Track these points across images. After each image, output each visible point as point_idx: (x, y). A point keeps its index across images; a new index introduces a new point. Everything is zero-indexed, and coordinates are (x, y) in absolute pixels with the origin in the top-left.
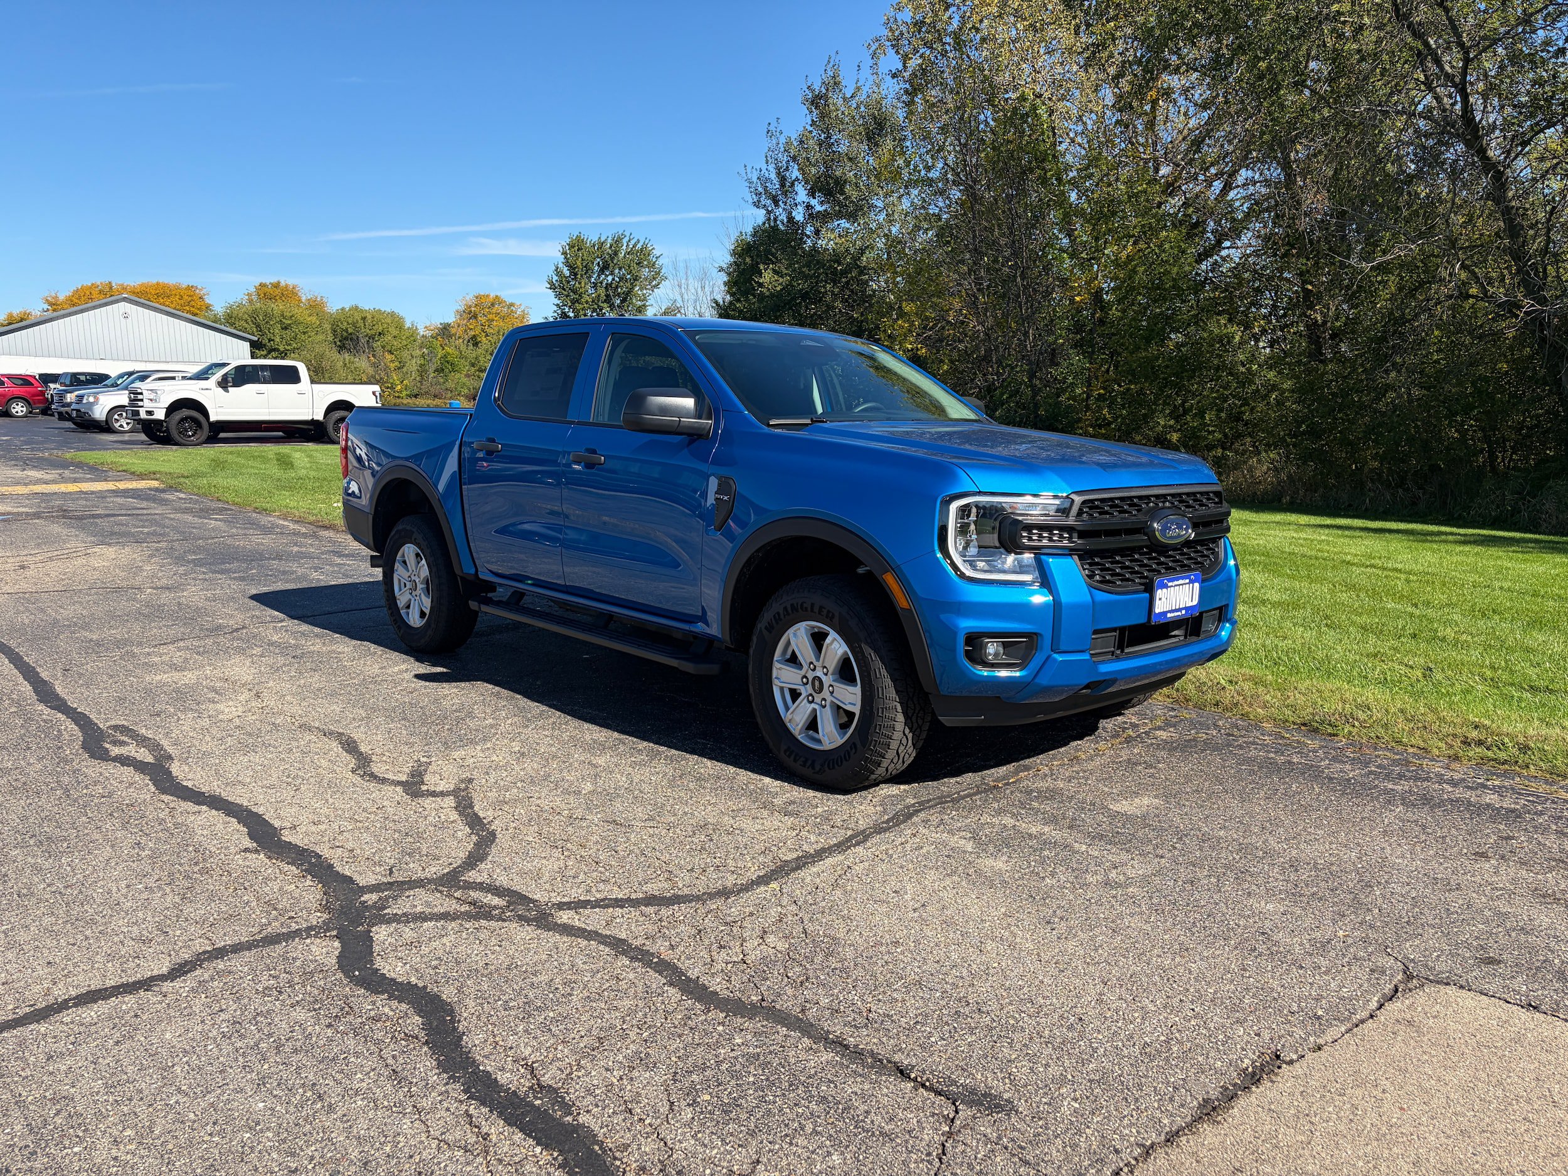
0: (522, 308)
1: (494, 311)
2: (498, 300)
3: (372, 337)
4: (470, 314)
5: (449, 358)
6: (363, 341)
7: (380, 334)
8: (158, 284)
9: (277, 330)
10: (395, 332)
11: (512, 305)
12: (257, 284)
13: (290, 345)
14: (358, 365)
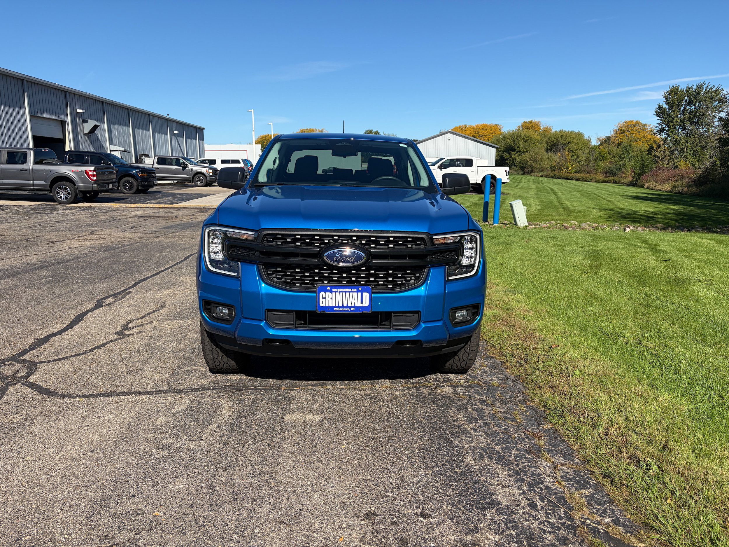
0: (651, 126)
1: (635, 129)
2: (637, 123)
3: (565, 144)
4: (621, 131)
5: (602, 154)
6: (560, 146)
7: (569, 143)
8: (483, 124)
9: (521, 143)
10: (576, 142)
11: (645, 125)
12: (523, 122)
13: (526, 149)
14: (554, 158)
